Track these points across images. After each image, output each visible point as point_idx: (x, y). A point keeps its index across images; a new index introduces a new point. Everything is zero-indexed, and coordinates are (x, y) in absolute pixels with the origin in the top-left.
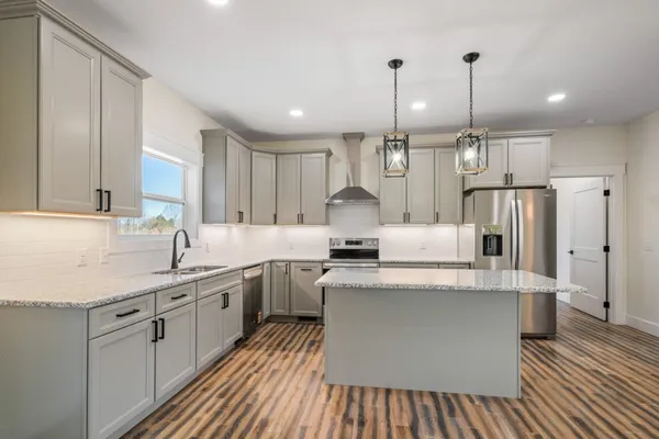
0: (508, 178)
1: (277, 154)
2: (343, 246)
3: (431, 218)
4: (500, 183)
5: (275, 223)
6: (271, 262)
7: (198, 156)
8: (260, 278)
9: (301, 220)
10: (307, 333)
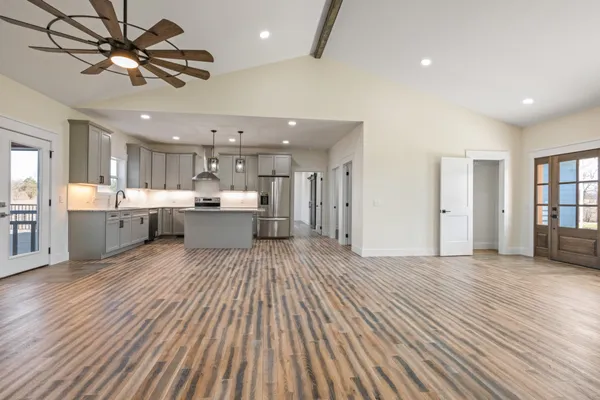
0: (274, 172)
1: (166, 154)
2: (202, 201)
3: (244, 188)
4: (271, 174)
5: (165, 188)
6: (163, 208)
7: (125, 156)
8: (156, 215)
9: (179, 188)
10: (180, 239)
